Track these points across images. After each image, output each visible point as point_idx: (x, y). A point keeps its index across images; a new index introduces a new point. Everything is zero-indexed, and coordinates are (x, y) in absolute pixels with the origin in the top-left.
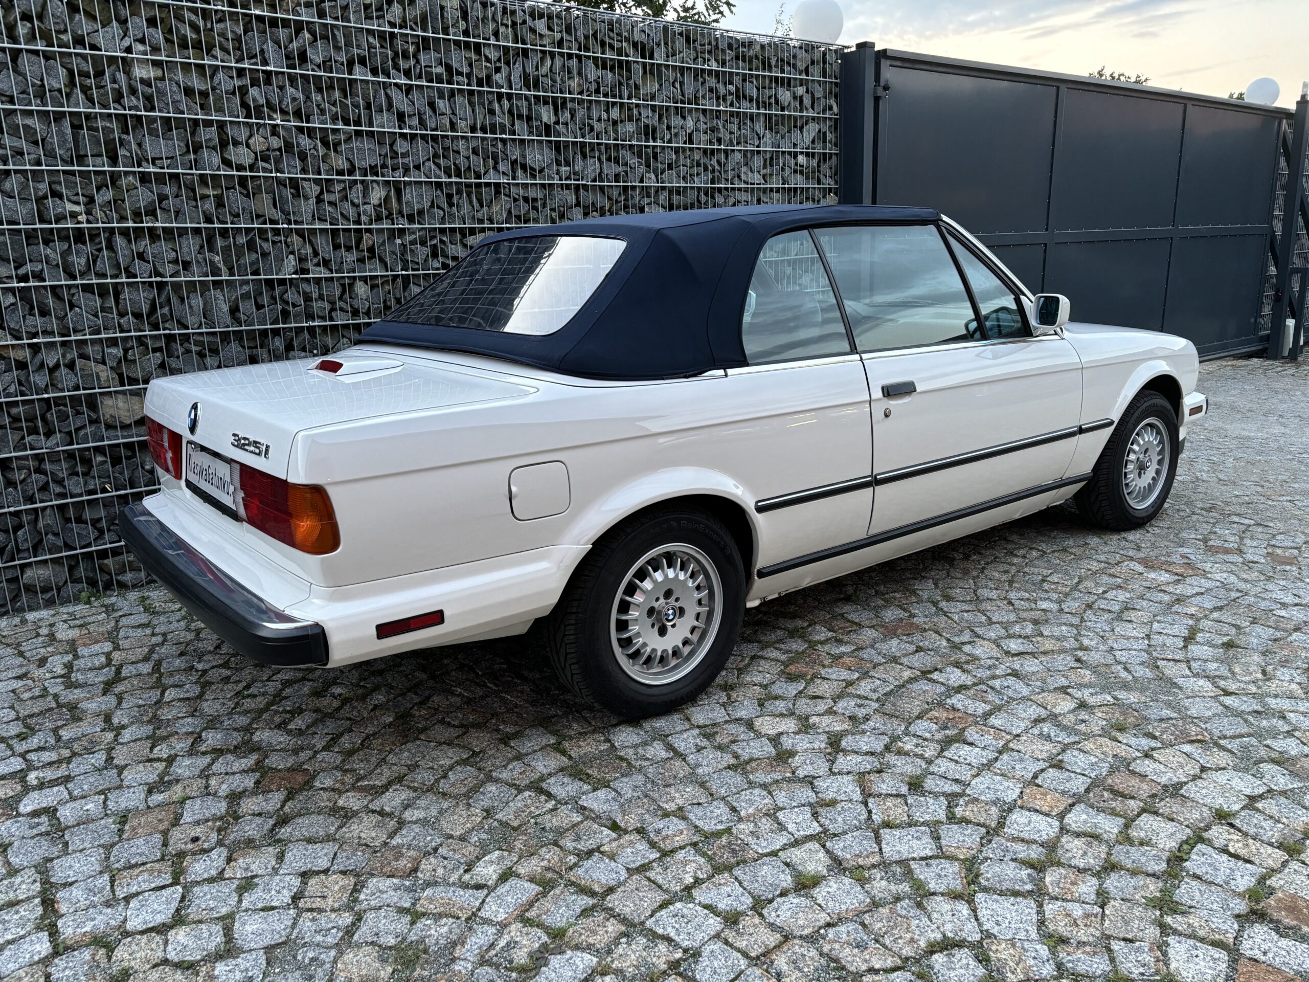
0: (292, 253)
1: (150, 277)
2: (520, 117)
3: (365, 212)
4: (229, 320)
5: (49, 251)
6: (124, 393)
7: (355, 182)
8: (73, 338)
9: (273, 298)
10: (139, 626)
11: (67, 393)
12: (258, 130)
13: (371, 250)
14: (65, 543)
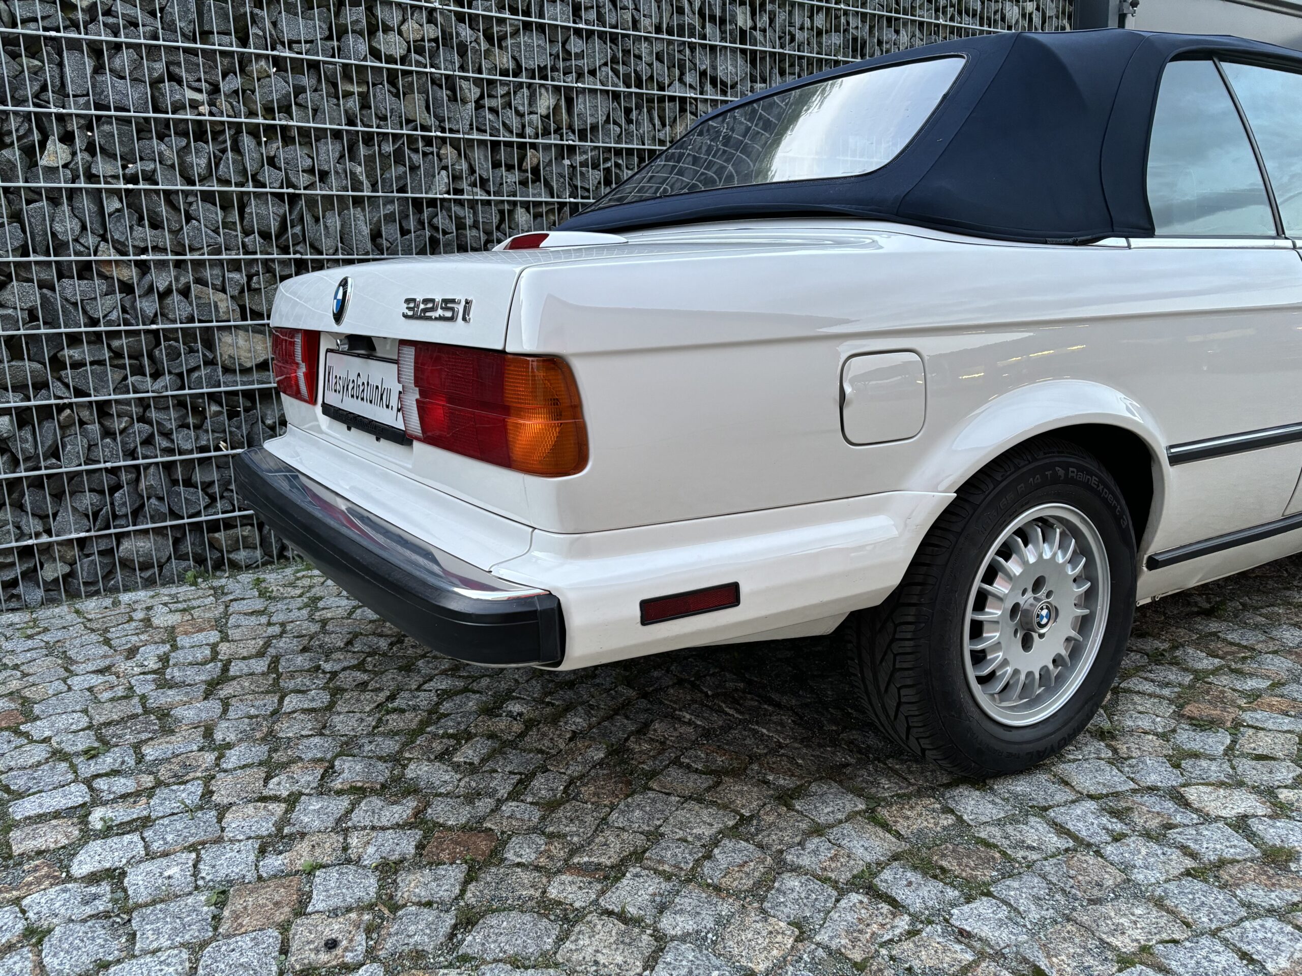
0: (445, 168)
1: (282, 188)
2: (712, 18)
3: (531, 122)
4: (369, 246)
5: (163, 147)
6: (245, 329)
7: (521, 84)
8: (188, 257)
9: (421, 223)
10: (252, 613)
11: (179, 325)
12: (412, 15)
13: (536, 170)
14: (170, 510)
